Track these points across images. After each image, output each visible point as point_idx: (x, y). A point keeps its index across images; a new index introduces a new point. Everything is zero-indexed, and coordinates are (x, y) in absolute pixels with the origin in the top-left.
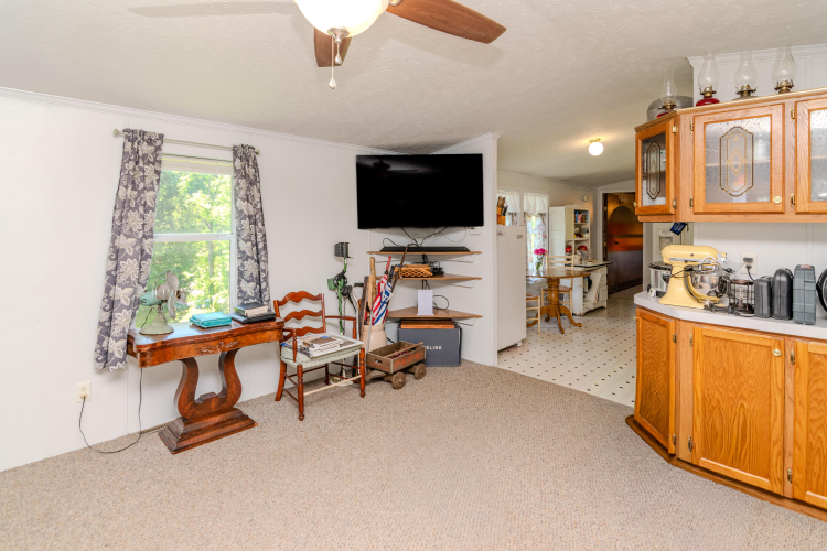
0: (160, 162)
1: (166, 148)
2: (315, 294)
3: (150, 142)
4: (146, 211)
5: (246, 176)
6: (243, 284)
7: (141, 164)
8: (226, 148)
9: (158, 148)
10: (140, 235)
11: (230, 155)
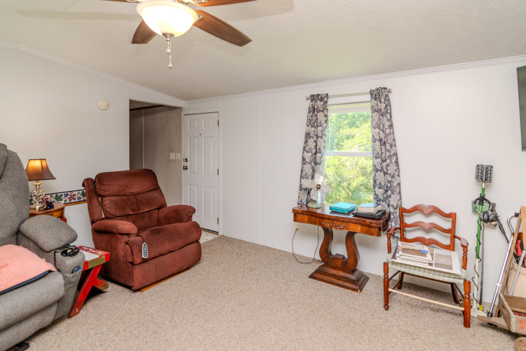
0: (327, 110)
1: (330, 101)
2: (447, 212)
3: (322, 99)
4: (317, 139)
5: (379, 111)
6: (377, 189)
7: (316, 113)
8: (365, 94)
9: (326, 102)
10: (314, 151)
11: (368, 97)
